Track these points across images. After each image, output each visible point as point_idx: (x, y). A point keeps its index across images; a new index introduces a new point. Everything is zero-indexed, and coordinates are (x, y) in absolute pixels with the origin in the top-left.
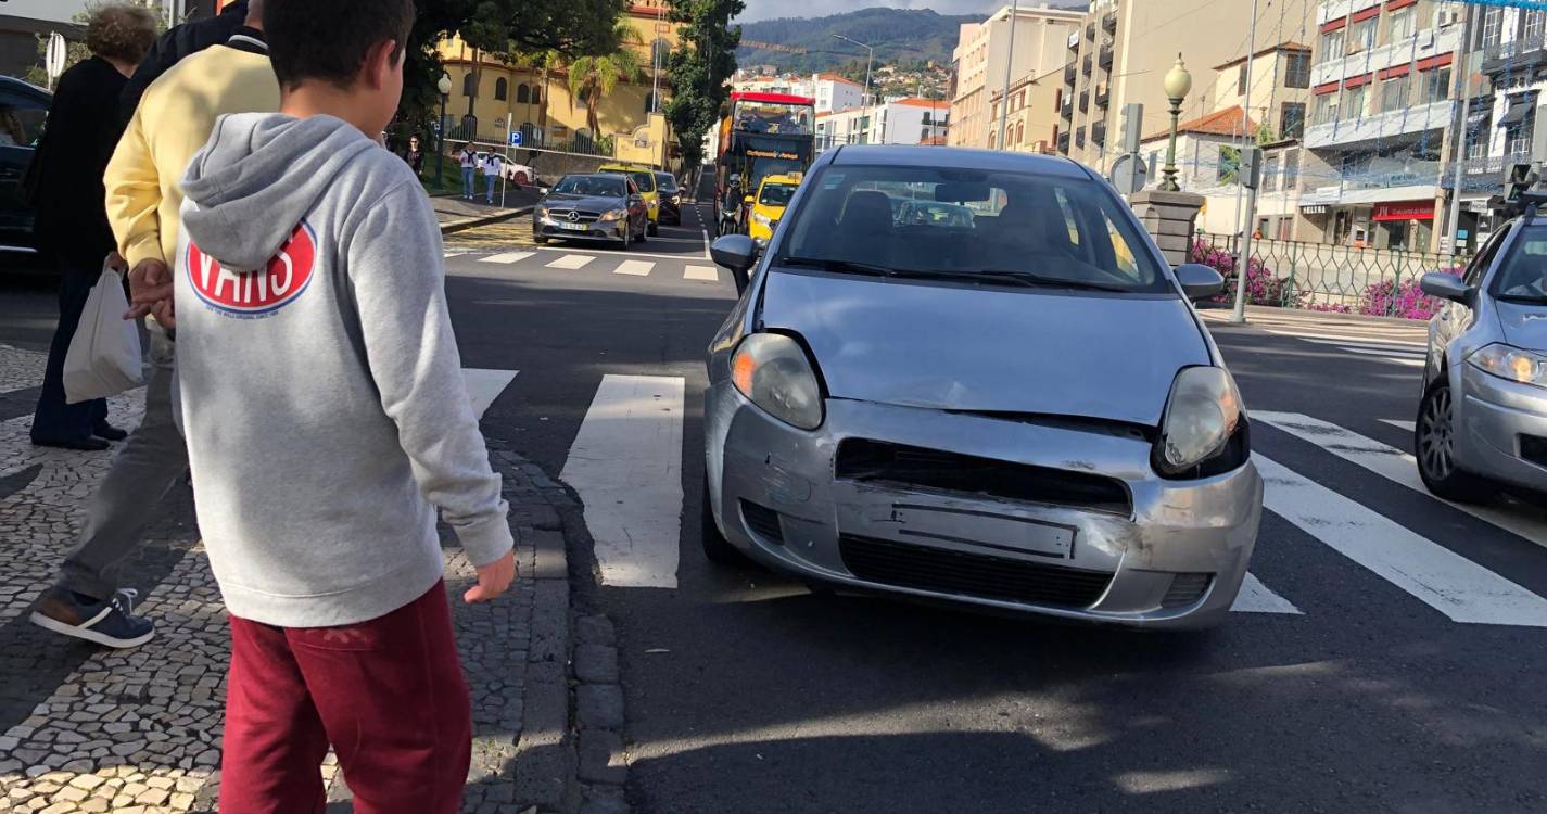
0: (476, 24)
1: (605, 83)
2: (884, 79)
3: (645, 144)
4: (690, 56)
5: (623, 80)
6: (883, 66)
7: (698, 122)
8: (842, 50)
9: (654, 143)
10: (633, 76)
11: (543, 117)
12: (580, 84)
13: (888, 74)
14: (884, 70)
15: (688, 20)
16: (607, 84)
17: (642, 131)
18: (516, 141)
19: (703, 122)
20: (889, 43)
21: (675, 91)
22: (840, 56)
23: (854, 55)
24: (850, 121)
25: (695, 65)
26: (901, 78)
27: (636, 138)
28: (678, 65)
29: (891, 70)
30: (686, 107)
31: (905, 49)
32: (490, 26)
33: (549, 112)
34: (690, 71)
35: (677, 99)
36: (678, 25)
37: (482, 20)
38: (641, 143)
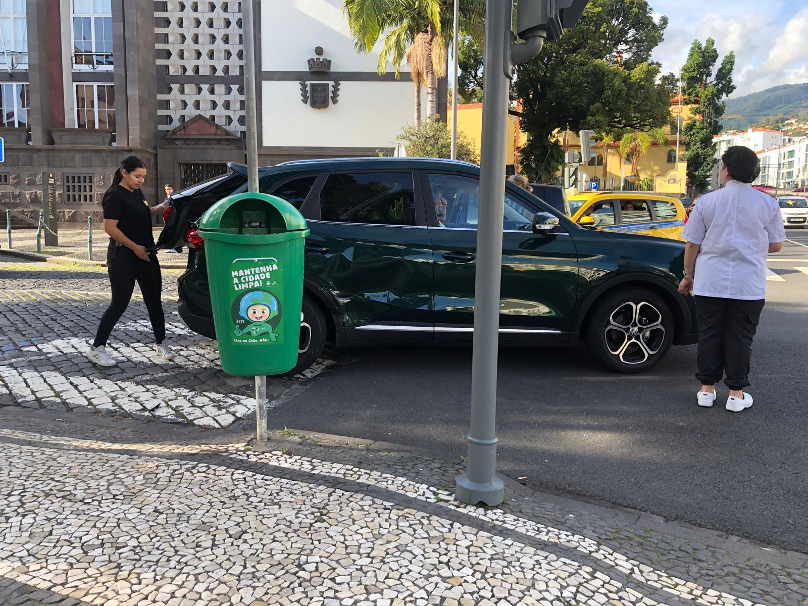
0: (590, 118)
1: (643, 147)
2: (789, 128)
3: (675, 181)
4: (698, 124)
5: (655, 144)
6: (788, 119)
7: (705, 164)
8: (758, 113)
9: (681, 180)
10: (661, 141)
11: (605, 173)
12: (627, 150)
13: (791, 124)
14: (788, 122)
15: (696, 102)
16: (644, 148)
17: (672, 173)
18: (594, 188)
19: (708, 164)
20: (790, 105)
21: (687, 146)
22: (756, 117)
23: (766, 116)
24: (780, 154)
25: (702, 129)
26: (801, 125)
27: (668, 178)
28: (690, 130)
29: (793, 121)
30: (697, 156)
31: (802, 107)
32: (598, 118)
33: (608, 170)
34: (698, 133)
35: (690, 151)
36: (690, 106)
37: (593, 115)
38: (672, 181)
